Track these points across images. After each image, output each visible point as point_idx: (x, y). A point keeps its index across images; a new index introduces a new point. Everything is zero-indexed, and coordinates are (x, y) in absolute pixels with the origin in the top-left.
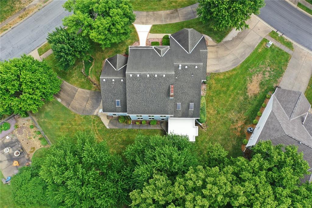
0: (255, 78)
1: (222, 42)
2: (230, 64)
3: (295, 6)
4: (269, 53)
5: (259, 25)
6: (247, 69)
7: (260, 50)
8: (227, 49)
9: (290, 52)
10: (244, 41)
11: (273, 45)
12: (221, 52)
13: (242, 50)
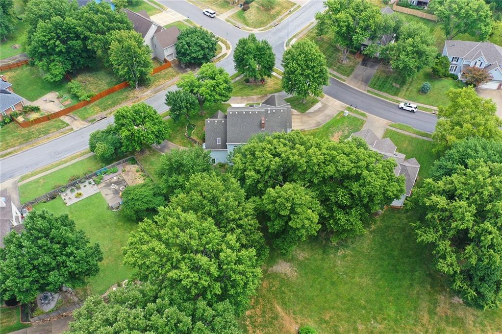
0: (336, 134)
1: (305, 113)
2: (313, 125)
3: (366, 92)
4: (347, 119)
5: (336, 103)
6: (328, 128)
7: (338, 118)
8: (310, 117)
9: (364, 119)
10: (324, 112)
11: (349, 115)
12: (305, 118)
13: (323, 118)
